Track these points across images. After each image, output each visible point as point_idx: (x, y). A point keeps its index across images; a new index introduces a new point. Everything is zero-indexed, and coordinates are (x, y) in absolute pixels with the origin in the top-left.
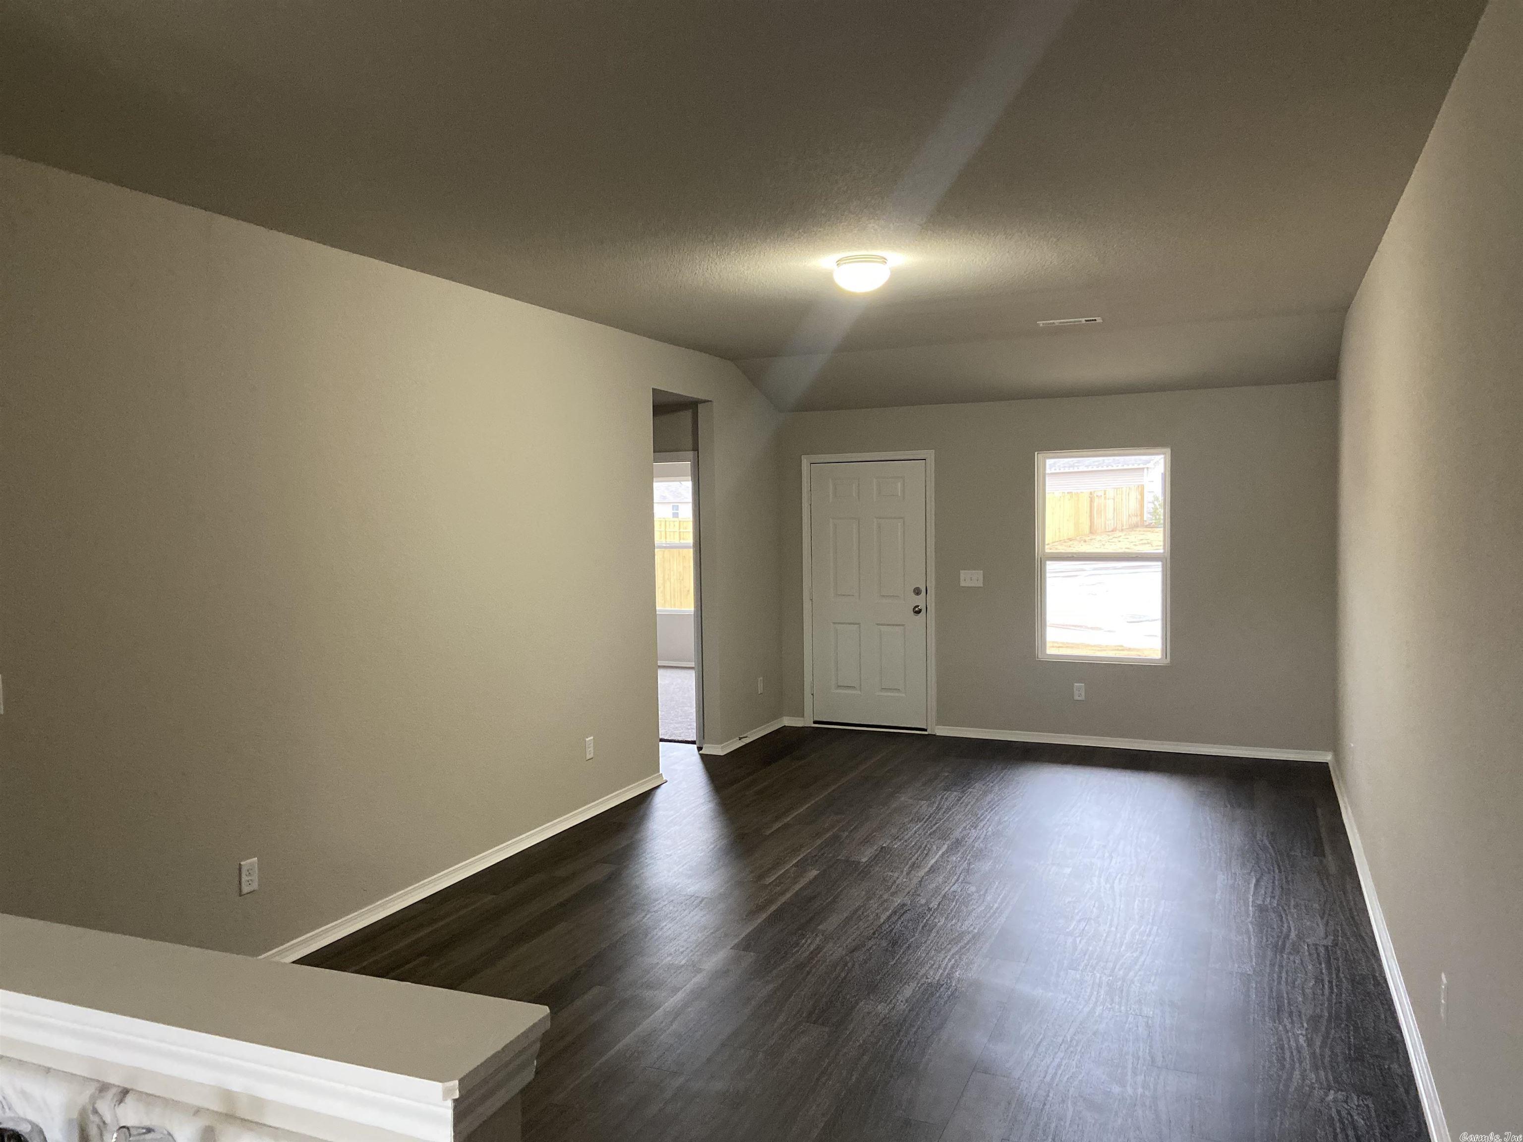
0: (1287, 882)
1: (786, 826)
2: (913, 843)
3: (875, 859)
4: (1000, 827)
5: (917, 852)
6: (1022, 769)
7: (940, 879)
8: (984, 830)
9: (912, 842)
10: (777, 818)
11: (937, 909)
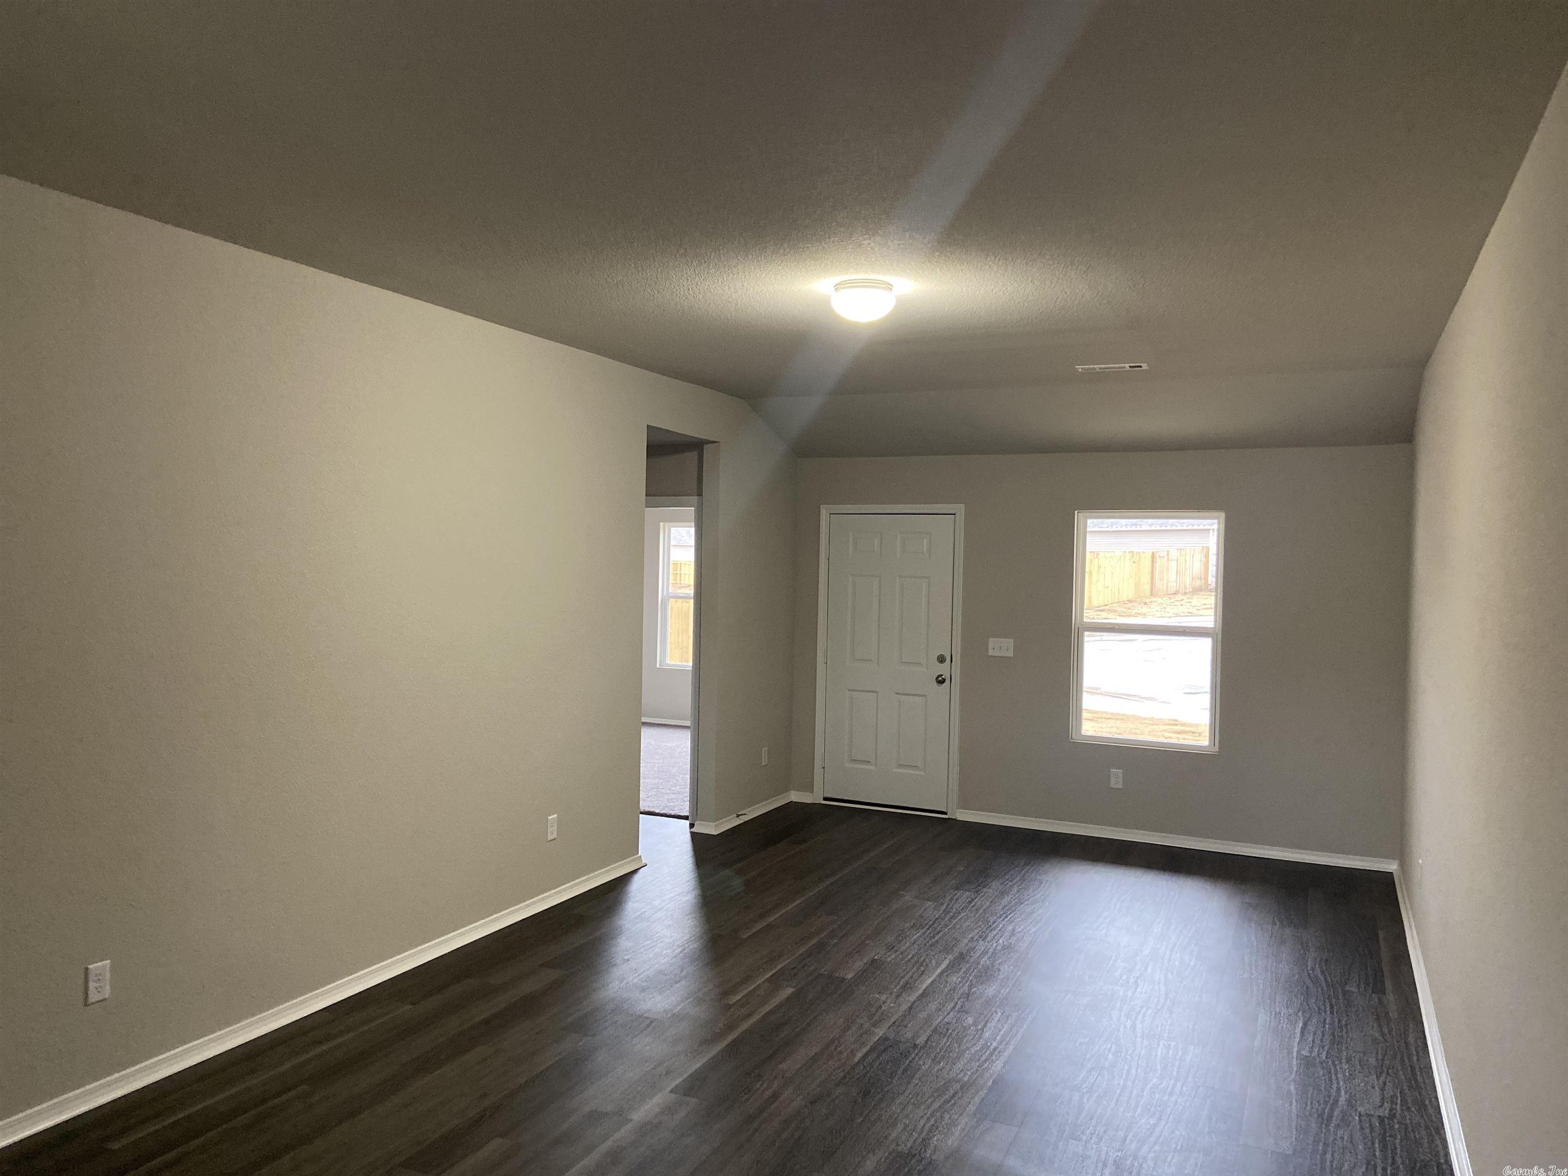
0: (1340, 1027)
1: (770, 927)
2: (910, 957)
3: (863, 976)
4: (1012, 941)
5: (913, 968)
6: (1047, 866)
7: (933, 1006)
8: (994, 941)
9: (909, 954)
10: (762, 916)
11: (923, 1047)
